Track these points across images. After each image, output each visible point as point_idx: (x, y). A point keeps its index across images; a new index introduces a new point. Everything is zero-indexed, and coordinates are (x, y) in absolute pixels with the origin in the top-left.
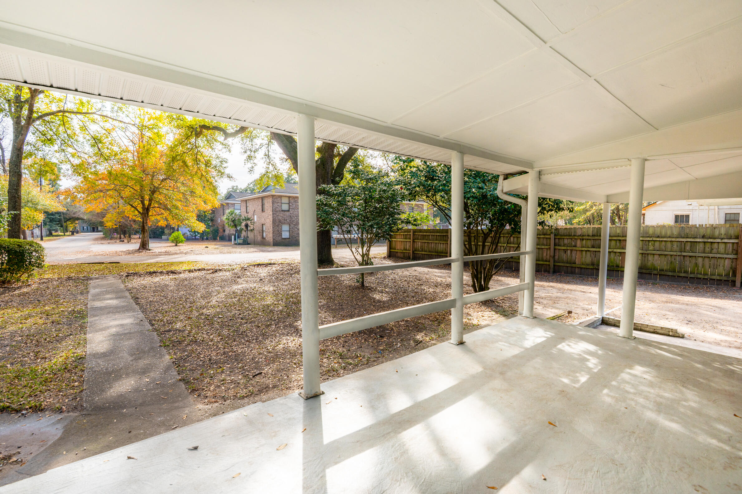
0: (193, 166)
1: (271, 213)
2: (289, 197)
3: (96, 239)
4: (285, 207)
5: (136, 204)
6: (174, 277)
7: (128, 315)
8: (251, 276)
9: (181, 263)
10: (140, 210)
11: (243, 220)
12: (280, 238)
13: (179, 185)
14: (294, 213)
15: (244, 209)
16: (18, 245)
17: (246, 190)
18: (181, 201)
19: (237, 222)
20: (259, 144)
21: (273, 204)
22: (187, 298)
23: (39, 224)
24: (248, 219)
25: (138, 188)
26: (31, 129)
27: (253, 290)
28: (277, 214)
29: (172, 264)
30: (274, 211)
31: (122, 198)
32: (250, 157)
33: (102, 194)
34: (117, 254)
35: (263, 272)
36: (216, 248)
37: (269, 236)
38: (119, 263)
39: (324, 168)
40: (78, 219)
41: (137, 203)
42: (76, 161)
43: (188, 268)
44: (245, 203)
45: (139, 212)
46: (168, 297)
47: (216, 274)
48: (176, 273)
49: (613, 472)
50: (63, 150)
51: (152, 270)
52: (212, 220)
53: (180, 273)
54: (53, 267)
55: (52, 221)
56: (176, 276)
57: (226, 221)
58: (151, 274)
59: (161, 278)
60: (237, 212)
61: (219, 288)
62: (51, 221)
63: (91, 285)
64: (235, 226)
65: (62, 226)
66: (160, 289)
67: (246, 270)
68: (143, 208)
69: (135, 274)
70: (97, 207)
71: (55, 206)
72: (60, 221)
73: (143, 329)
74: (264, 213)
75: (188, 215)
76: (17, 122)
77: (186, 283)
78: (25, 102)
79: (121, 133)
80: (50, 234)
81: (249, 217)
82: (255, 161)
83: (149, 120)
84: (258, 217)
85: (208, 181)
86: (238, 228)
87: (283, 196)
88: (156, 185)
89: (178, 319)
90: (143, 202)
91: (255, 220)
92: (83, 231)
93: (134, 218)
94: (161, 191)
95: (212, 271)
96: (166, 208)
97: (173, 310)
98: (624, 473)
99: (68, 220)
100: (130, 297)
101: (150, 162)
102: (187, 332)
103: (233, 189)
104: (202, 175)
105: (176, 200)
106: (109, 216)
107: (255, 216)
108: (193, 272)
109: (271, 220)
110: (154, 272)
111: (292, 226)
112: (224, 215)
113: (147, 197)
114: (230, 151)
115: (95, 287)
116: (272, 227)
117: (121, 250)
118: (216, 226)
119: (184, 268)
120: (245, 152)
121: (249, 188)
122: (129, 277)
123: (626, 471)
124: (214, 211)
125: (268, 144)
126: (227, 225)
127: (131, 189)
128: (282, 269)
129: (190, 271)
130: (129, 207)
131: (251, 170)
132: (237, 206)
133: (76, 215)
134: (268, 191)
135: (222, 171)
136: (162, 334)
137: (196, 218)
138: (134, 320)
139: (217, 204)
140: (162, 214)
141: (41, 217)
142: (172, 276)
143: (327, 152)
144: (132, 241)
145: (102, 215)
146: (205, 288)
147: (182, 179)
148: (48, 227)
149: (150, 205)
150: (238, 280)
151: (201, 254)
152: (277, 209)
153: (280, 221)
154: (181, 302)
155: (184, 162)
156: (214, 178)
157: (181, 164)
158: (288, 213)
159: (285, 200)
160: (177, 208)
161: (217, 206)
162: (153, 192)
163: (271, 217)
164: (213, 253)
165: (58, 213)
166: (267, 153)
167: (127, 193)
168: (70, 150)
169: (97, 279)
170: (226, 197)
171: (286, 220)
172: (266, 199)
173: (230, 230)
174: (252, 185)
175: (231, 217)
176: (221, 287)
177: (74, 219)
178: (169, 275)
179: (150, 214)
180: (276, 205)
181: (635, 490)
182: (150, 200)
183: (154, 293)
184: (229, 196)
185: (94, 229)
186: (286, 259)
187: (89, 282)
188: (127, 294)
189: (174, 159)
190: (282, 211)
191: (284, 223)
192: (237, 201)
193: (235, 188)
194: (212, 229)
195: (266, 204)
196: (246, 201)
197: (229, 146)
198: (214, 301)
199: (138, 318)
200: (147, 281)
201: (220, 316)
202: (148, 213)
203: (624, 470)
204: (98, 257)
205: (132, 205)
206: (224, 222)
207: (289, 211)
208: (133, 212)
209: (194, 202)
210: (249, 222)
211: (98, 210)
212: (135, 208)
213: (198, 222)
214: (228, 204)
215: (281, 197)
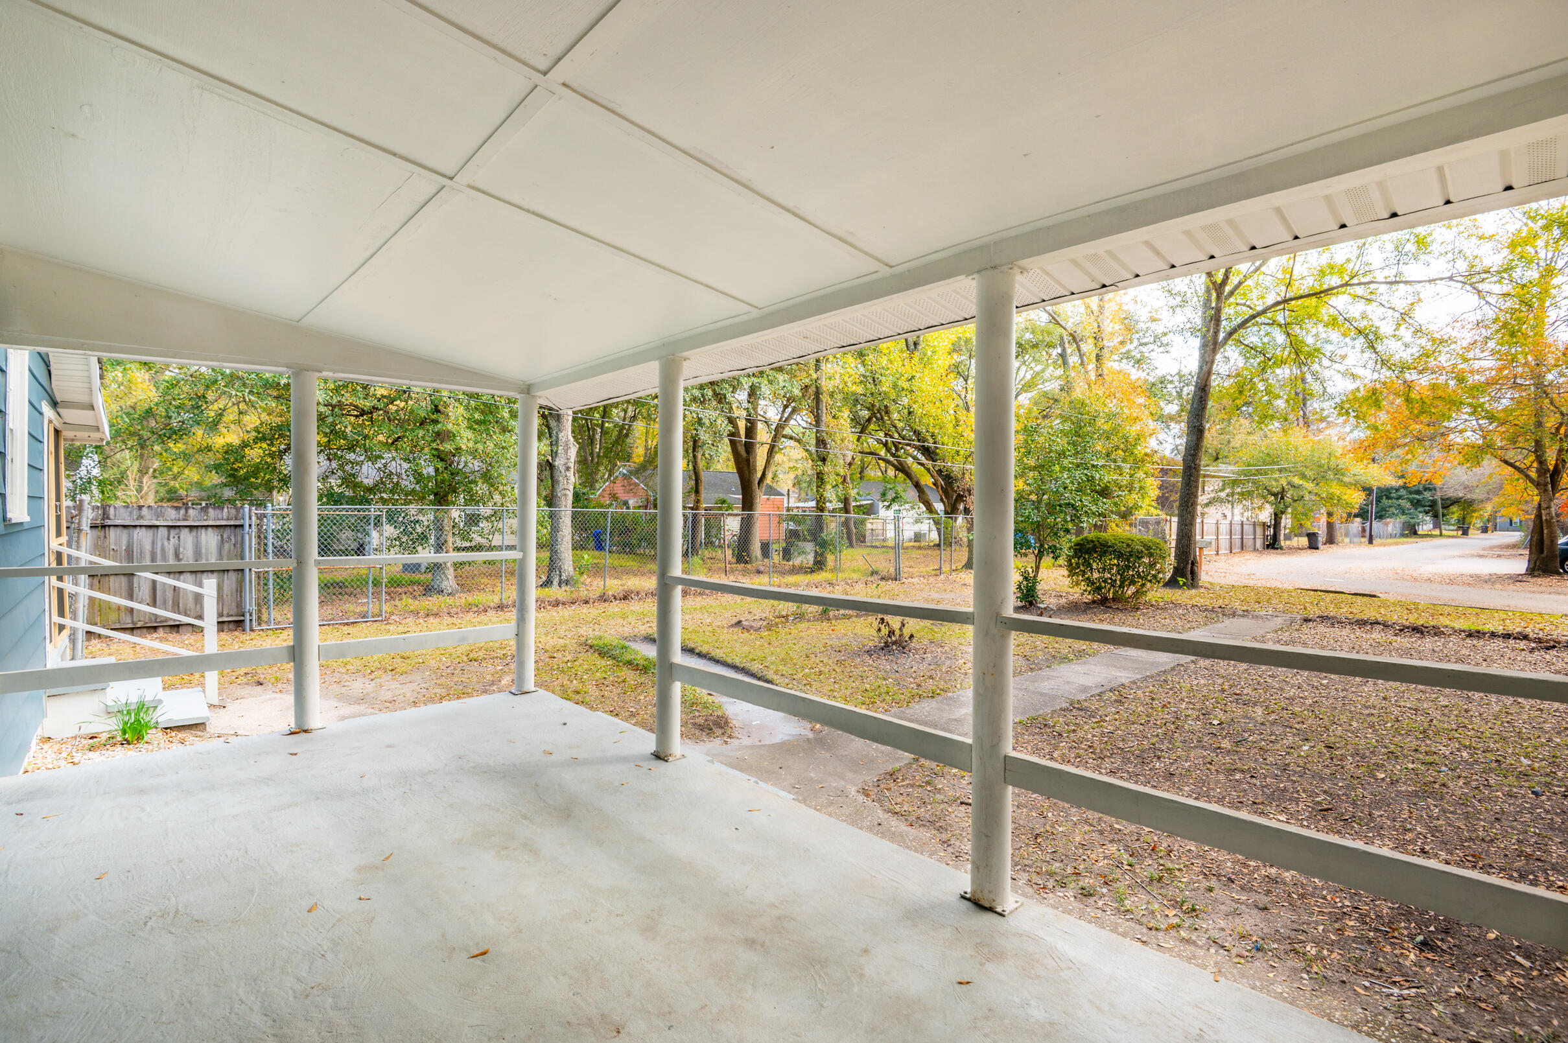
7: (1117, 674)
49: (304, 974)
53: (1438, 635)
63: (1215, 625)
69: (1326, 620)
90: (1539, 455)
98: (291, 988)
102: (1096, 720)
115: (1209, 629)
122: (1309, 623)
123: (291, 992)
136: (1066, 710)
169: (1256, 617)
181: (255, 980)
199: (1111, 682)
201: (1215, 723)
203: (294, 991)
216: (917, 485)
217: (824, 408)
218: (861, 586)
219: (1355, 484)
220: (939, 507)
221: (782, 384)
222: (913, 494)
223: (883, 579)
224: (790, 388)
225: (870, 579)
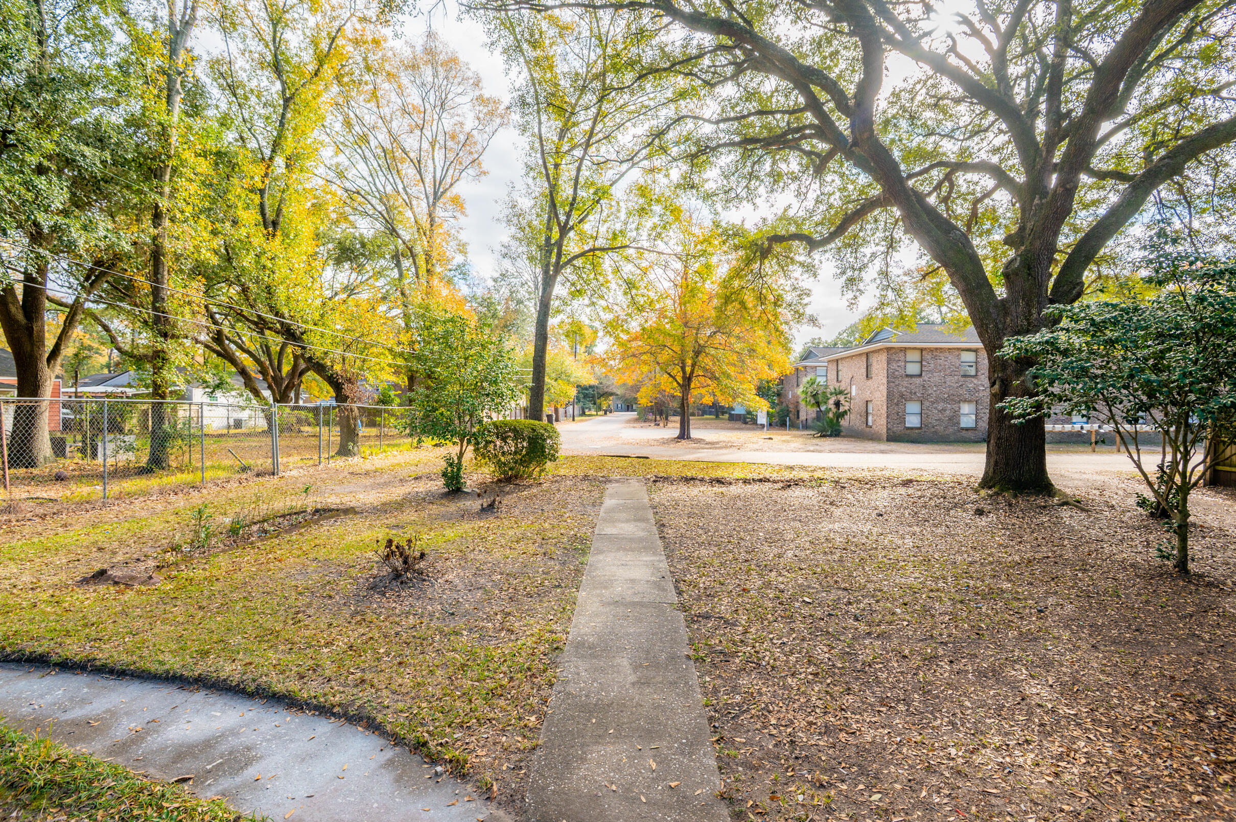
0: (755, 307)
1: (885, 381)
2: (922, 350)
3: (629, 421)
4: (913, 369)
5: (675, 372)
6: (721, 490)
7: (645, 559)
8: (855, 503)
9: (732, 464)
10: (680, 380)
11: (831, 394)
12: (901, 428)
13: (733, 340)
14: (932, 380)
15: (832, 375)
16: (532, 429)
17: (836, 344)
18: (734, 365)
19: (820, 398)
20: (869, 255)
21: (888, 363)
22: (741, 539)
23: (571, 400)
24: (841, 392)
25: (677, 349)
26: (559, 278)
27: (867, 537)
28: (897, 382)
29: (718, 465)
30: (891, 378)
31: (658, 363)
32: (851, 281)
33: (635, 360)
34: (648, 443)
35: (881, 498)
36: (784, 441)
37: (879, 422)
38: (647, 458)
39: (1029, 274)
40: (612, 394)
41: (677, 371)
42: (607, 317)
43: (742, 476)
44: (835, 364)
45: (678, 383)
46: (709, 531)
47: (789, 493)
48: (723, 483)
50: (593, 304)
51: (689, 475)
52: (779, 395)
53: (731, 484)
54: (571, 459)
55: (586, 396)
56: (723, 489)
57: (803, 396)
58: (688, 480)
59: (702, 489)
60: (821, 380)
61: (798, 524)
62: (584, 397)
63: (608, 492)
64: (818, 404)
65: (595, 404)
66: (698, 512)
67: (844, 488)
68: (684, 378)
69: (666, 479)
70: (630, 378)
71: (587, 377)
72: (593, 396)
73: (664, 600)
74: (870, 382)
75: (744, 387)
76: (546, 272)
77: (740, 504)
78: (554, 244)
79: (659, 271)
80: (583, 414)
81: (842, 388)
82: (861, 286)
83: (696, 246)
84: (859, 389)
85: (777, 330)
86: (823, 408)
87: (910, 348)
88: (701, 342)
89: (724, 588)
90: (683, 369)
91: (854, 393)
92: (617, 410)
93: (672, 391)
94: (707, 351)
95: (781, 485)
96: (714, 378)
97: (716, 562)
99: (602, 395)
100: (653, 521)
101: (695, 309)
102: (740, 628)
103: (813, 343)
104: (769, 321)
105: (728, 365)
106: (643, 389)
107: (854, 387)
108: (750, 483)
109: (885, 394)
110: (693, 479)
111: (927, 404)
112: (798, 385)
113: (689, 362)
114: (815, 275)
115: (612, 496)
116: (885, 407)
117: (654, 438)
118: (784, 404)
119: (739, 474)
120: (843, 273)
121: (841, 339)
122: (658, 484)
124: (782, 381)
125: (887, 252)
126: (803, 403)
127: (670, 351)
128: (920, 493)
129: (746, 481)
130: (666, 376)
131: (852, 305)
132: (822, 371)
133: (609, 390)
134: (879, 341)
135: (801, 311)
136: (693, 622)
137: (754, 392)
138: (653, 574)
139: (789, 369)
140: (709, 386)
141: (573, 392)
142: (718, 489)
143: (1039, 238)
144: (670, 425)
145: (636, 388)
146: (771, 521)
147: (737, 330)
148: (581, 404)
149: (692, 372)
150: (833, 509)
151: (762, 450)
152: (897, 373)
153: (902, 396)
154: (730, 547)
155: (742, 303)
156: (786, 323)
157: (738, 306)
158: (918, 381)
159: (914, 356)
160: (728, 376)
161: (788, 373)
162: (697, 353)
163: (884, 389)
164: (780, 450)
165: (590, 387)
166: (884, 269)
167: (664, 356)
168: (602, 303)
169: (617, 481)
170: (801, 357)
171: (915, 393)
172: (876, 355)
173: (807, 412)
174: (845, 334)
175: (810, 390)
176: (800, 521)
177: (606, 395)
178: (713, 486)
179: (692, 386)
180: (894, 366)
182: (693, 365)
183: (689, 517)
184: (807, 355)
185: (629, 408)
186: (922, 470)
187: (607, 486)
188: (650, 514)
189: (727, 300)
190: (907, 376)
191: (911, 400)
192: (821, 362)
193: (816, 341)
194: (778, 408)
195: (875, 364)
196: (837, 361)
197: (813, 266)
198: (790, 554)
199: (658, 570)
200: (681, 492)
201: (807, 600)
202: (689, 385)
204: (626, 446)
205: (669, 374)
206: (798, 397)
207: (920, 375)
208: (671, 383)
209: (753, 366)
210: (842, 398)
211: (630, 383)
212: (674, 378)
213: (758, 398)
214: (805, 367)
215: (904, 350)
216: (243, 372)
217: (166, 273)
218: (234, 485)
219: (573, 383)
220: (267, 393)
221: (102, 233)
222: (238, 382)
223: (258, 475)
224: (114, 239)
225: (244, 476)
